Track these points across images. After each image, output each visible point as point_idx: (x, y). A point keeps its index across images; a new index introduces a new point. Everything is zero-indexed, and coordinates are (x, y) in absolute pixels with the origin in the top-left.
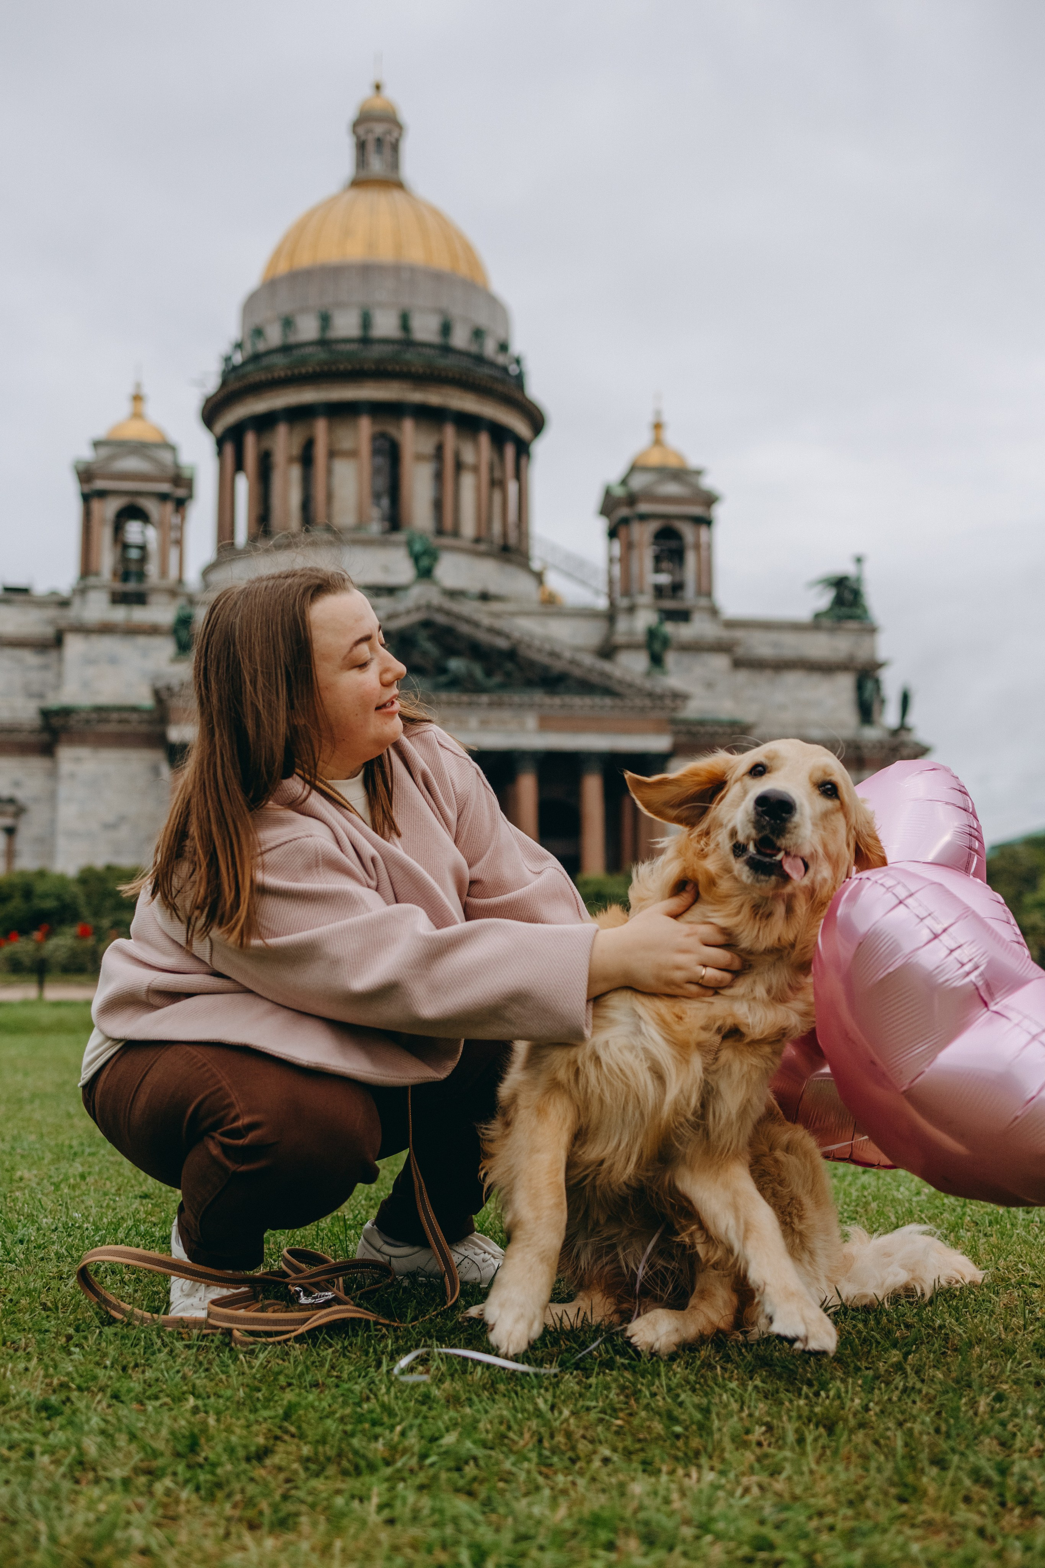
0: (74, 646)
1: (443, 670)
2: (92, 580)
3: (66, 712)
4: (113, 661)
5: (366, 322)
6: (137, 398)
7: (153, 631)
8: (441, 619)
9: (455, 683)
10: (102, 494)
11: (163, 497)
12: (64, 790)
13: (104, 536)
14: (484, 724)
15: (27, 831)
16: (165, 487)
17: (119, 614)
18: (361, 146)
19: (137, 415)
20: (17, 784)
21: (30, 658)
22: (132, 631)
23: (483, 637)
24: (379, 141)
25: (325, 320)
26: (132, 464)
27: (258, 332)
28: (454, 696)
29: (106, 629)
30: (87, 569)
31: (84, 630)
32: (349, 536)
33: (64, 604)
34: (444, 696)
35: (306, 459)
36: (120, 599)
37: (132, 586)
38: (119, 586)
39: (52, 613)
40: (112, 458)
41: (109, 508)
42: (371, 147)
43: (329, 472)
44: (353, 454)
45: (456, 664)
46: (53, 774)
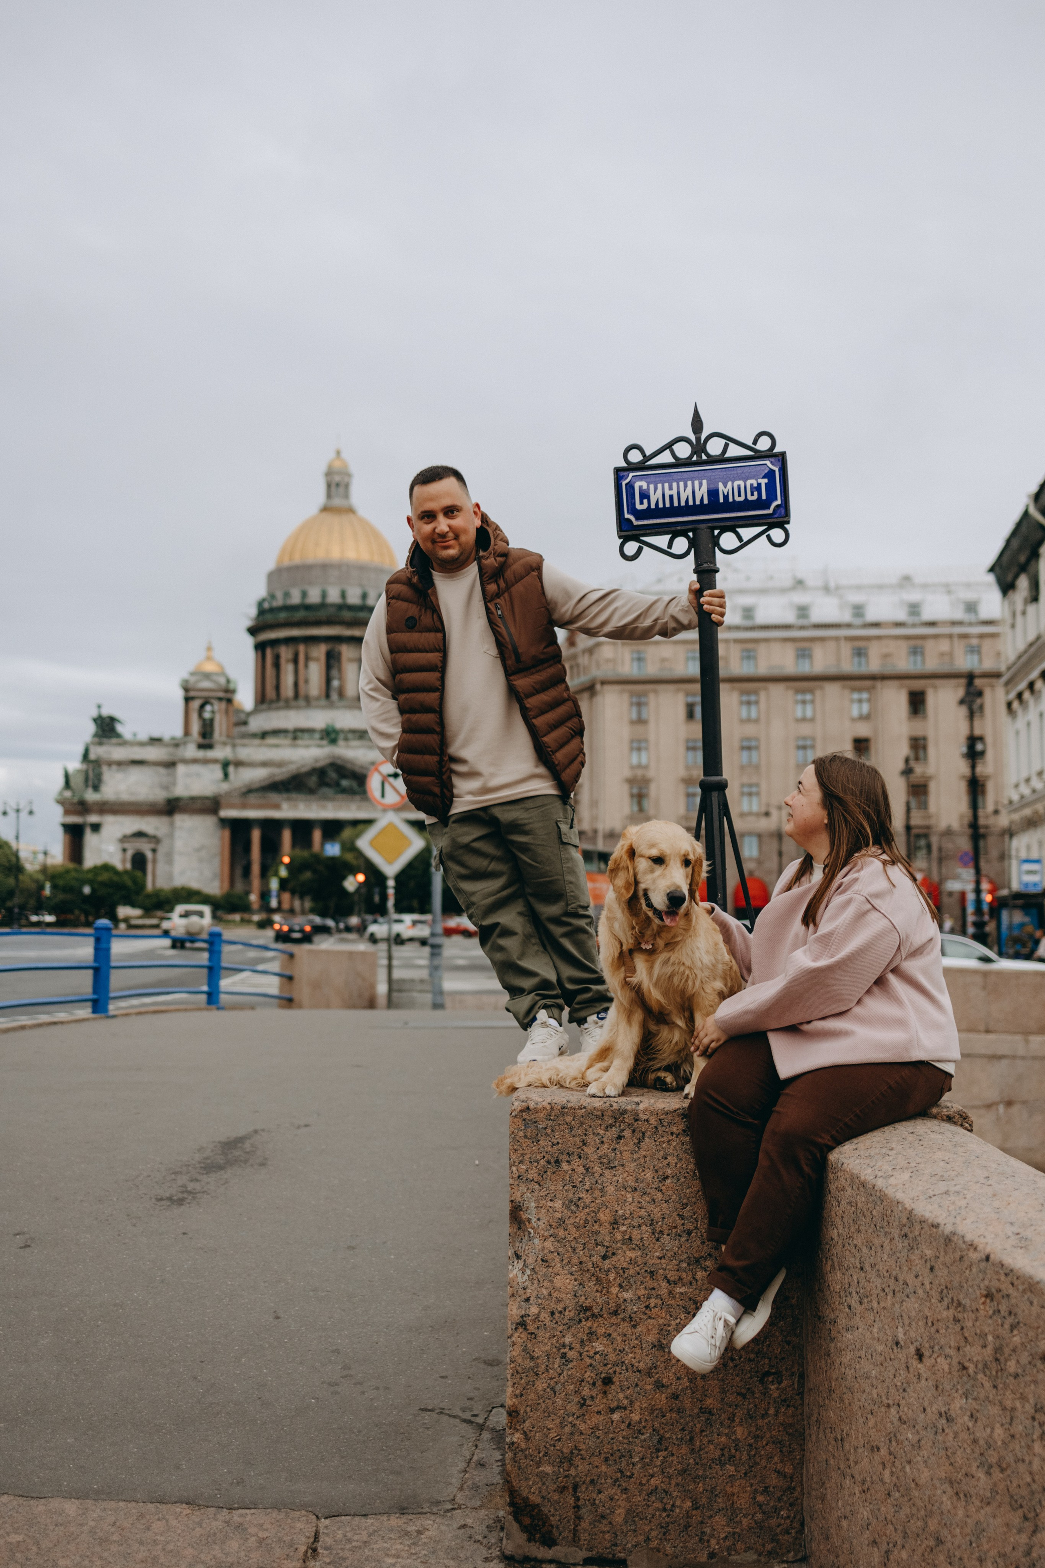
0: (181, 769)
1: (338, 784)
2: (189, 738)
3: (177, 799)
4: (198, 775)
5: (324, 595)
6: (209, 649)
7: (215, 761)
8: (339, 762)
9: (344, 791)
10: (193, 698)
11: (220, 699)
12: (178, 834)
13: (194, 717)
14: (359, 809)
15: (162, 850)
16: (221, 694)
17: (201, 754)
18: (329, 486)
19: (209, 658)
20: (157, 829)
21: (162, 771)
22: (206, 762)
23: (357, 769)
24: (338, 485)
25: (304, 594)
26: (206, 684)
27: (272, 596)
28: (344, 796)
29: (195, 761)
30: (187, 732)
31: (186, 761)
32: (314, 703)
33: (177, 745)
34: (340, 796)
35: (295, 661)
36: (201, 746)
37: (206, 741)
38: (201, 740)
39: (171, 750)
40: (197, 682)
41: (196, 704)
42: (333, 488)
43: (306, 666)
44: (317, 660)
45: (345, 783)
46: (172, 825)
